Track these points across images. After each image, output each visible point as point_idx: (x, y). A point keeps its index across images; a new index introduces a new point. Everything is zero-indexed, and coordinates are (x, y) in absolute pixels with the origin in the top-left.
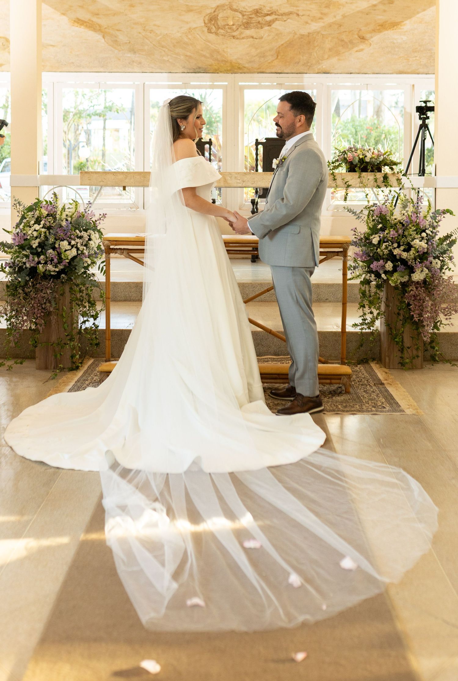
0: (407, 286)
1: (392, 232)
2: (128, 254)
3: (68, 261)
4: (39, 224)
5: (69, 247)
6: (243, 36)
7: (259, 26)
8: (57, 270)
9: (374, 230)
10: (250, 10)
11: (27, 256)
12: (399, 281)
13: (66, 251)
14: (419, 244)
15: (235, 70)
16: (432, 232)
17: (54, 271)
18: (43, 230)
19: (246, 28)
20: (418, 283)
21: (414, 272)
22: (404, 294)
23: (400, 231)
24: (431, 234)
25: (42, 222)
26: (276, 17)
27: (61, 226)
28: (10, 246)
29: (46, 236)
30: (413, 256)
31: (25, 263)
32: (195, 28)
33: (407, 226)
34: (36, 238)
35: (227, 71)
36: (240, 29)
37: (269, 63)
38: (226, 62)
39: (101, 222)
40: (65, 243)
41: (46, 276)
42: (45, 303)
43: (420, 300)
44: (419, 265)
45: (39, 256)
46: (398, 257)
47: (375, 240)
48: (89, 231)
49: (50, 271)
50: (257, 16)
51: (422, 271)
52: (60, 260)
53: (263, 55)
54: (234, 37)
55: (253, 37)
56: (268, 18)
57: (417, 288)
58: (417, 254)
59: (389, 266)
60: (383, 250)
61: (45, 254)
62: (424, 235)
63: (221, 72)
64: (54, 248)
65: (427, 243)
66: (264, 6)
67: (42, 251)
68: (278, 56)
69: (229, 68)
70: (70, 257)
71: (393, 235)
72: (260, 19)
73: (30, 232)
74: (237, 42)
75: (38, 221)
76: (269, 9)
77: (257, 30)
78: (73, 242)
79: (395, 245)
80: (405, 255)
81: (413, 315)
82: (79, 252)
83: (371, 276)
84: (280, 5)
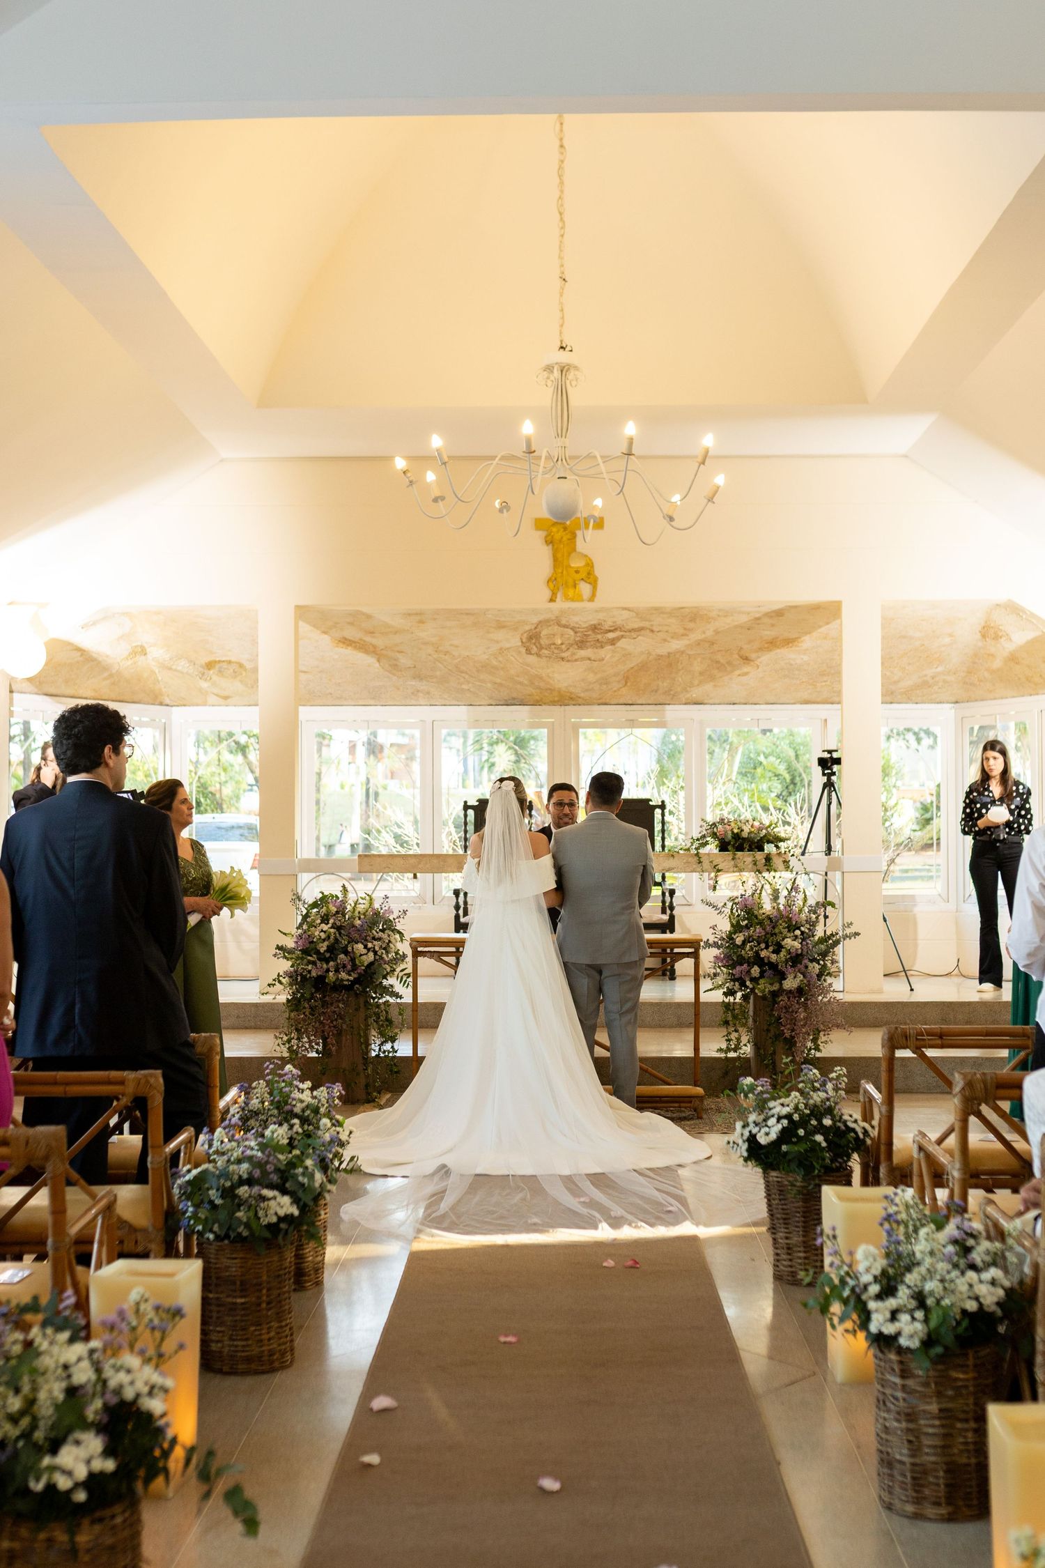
0: (778, 996)
1: (758, 929)
2: (438, 956)
3: (363, 968)
4: (327, 924)
5: (365, 951)
6: (576, 657)
7: (599, 645)
8: (351, 978)
9: (737, 928)
10: (585, 626)
11: (314, 963)
12: (767, 990)
13: (361, 955)
14: (791, 944)
15: (566, 701)
16: (808, 929)
17: (348, 980)
18: (332, 930)
19: (580, 648)
20: (790, 991)
21: (785, 979)
22: (774, 1006)
23: (768, 928)
24: (807, 931)
25: (331, 921)
26: (622, 633)
27: (354, 926)
28: (291, 951)
29: (336, 939)
30: (783, 959)
31: (309, 972)
32: (508, 649)
33: (777, 921)
34: (324, 940)
35: (553, 703)
36: (571, 649)
37: (615, 691)
38: (552, 690)
39: (401, 920)
40: (360, 946)
41: (338, 987)
42: (336, 1020)
43: (793, 1012)
44: (790, 970)
45: (327, 963)
46: (766, 961)
47: (739, 939)
48: (386, 932)
49: (342, 980)
50: (594, 632)
51: (795, 977)
52: (355, 967)
53: (605, 681)
54: (563, 659)
55: (589, 659)
56: (611, 635)
57: (789, 998)
58: (788, 957)
59: (756, 971)
60: (748, 952)
61: (334, 959)
62: (798, 932)
63: (545, 704)
64: (346, 953)
65: (801, 943)
66: (605, 621)
67: (330, 957)
68: (626, 683)
69: (556, 699)
70: (366, 964)
71: (760, 933)
72: (599, 637)
73: (317, 933)
74: (568, 665)
75: (325, 920)
76: (611, 624)
77: (596, 650)
78: (370, 945)
79: (763, 946)
80: (774, 957)
81: (783, 1030)
82: (377, 957)
83: (734, 985)
84: (627, 619)
